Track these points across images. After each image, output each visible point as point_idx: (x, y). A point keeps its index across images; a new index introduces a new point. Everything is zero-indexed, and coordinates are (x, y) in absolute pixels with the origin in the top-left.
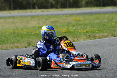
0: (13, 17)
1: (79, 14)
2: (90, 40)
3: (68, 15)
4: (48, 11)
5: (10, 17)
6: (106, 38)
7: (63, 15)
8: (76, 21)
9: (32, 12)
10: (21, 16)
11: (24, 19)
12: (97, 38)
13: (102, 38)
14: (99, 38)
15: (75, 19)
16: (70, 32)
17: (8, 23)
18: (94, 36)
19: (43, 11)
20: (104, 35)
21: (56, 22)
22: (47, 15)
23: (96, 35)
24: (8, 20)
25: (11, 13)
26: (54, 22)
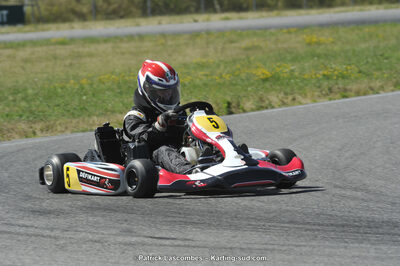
0: (141, 37)
1: (322, 26)
2: (330, 99)
3: (292, 30)
4: (241, 18)
5: (131, 37)
6: (378, 93)
7: (280, 28)
8: (309, 44)
9: (196, 21)
10: (163, 35)
11: (170, 43)
12: (353, 94)
13: (365, 94)
14: (358, 94)
15: (308, 41)
16: (278, 79)
17: (123, 53)
18: (345, 90)
19: (227, 19)
20: (372, 85)
21: (254, 48)
22: (234, 30)
23: (349, 87)
24: (125, 46)
25: (138, 25)
26: (247, 49)
